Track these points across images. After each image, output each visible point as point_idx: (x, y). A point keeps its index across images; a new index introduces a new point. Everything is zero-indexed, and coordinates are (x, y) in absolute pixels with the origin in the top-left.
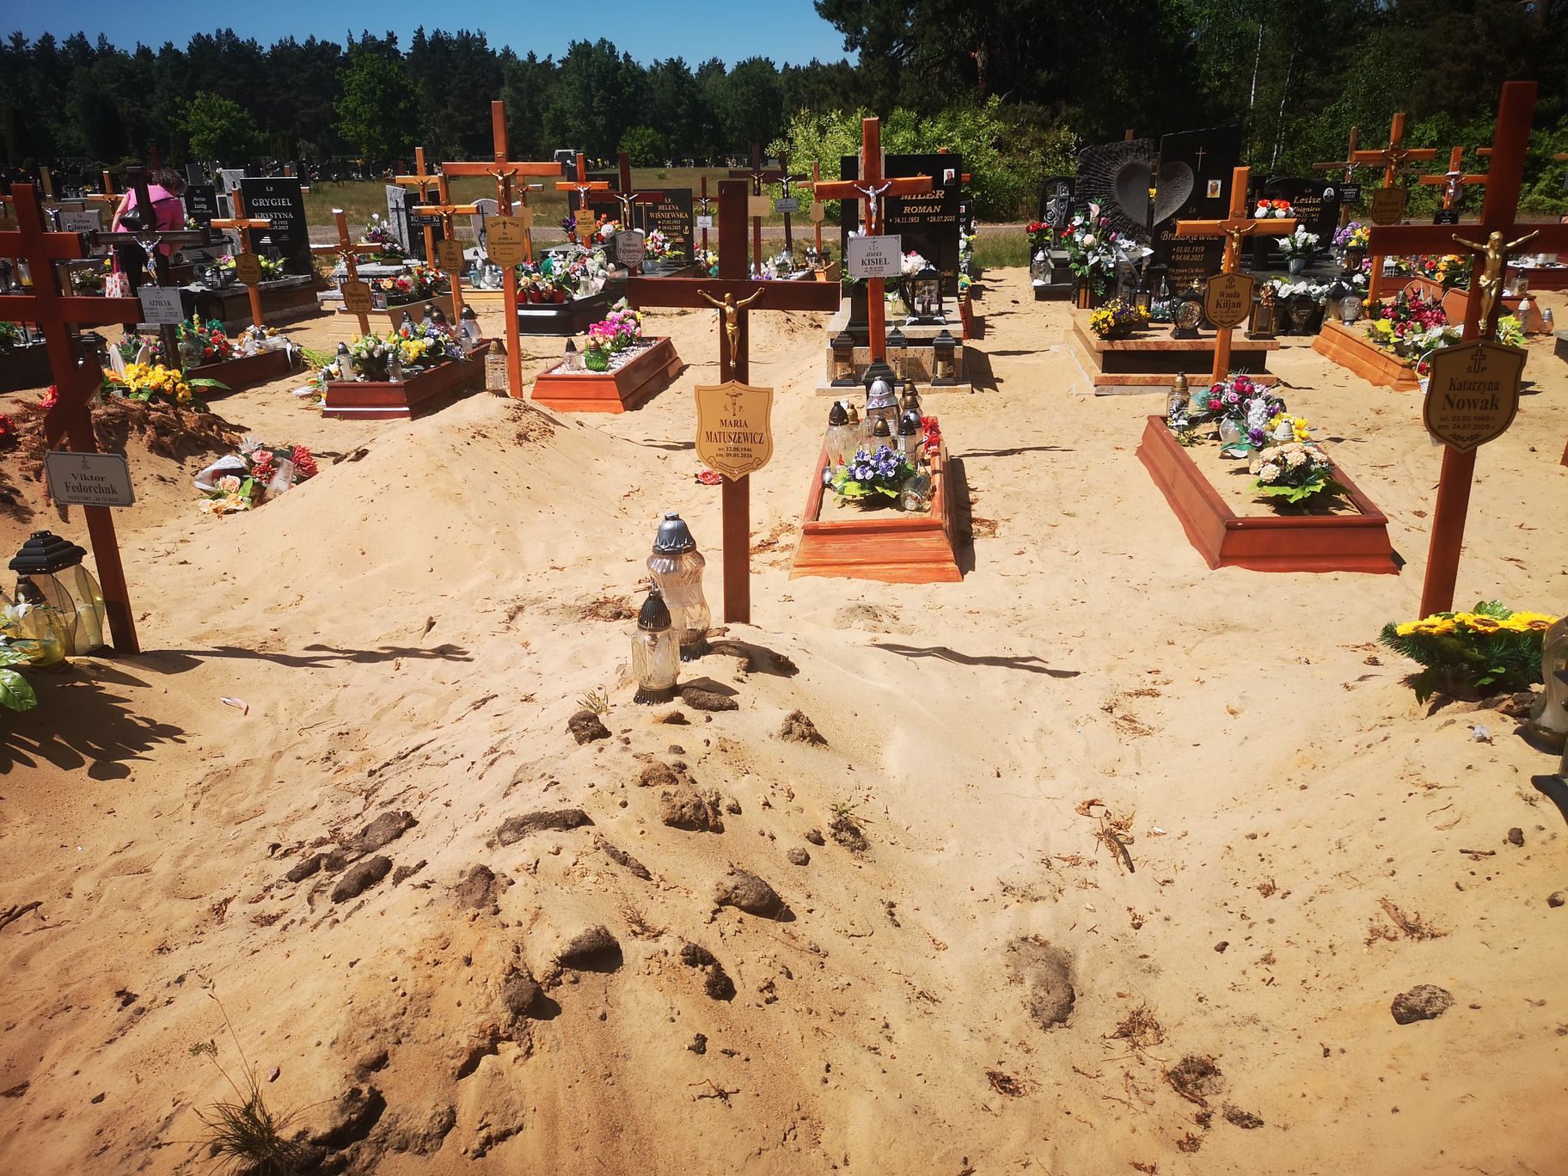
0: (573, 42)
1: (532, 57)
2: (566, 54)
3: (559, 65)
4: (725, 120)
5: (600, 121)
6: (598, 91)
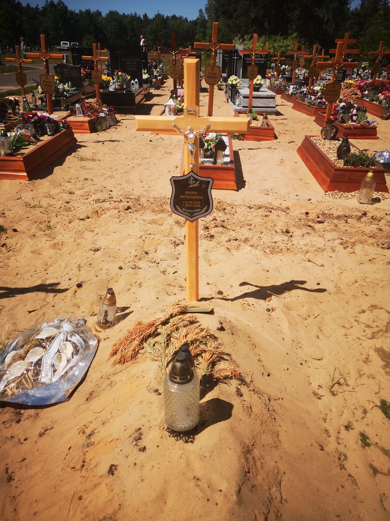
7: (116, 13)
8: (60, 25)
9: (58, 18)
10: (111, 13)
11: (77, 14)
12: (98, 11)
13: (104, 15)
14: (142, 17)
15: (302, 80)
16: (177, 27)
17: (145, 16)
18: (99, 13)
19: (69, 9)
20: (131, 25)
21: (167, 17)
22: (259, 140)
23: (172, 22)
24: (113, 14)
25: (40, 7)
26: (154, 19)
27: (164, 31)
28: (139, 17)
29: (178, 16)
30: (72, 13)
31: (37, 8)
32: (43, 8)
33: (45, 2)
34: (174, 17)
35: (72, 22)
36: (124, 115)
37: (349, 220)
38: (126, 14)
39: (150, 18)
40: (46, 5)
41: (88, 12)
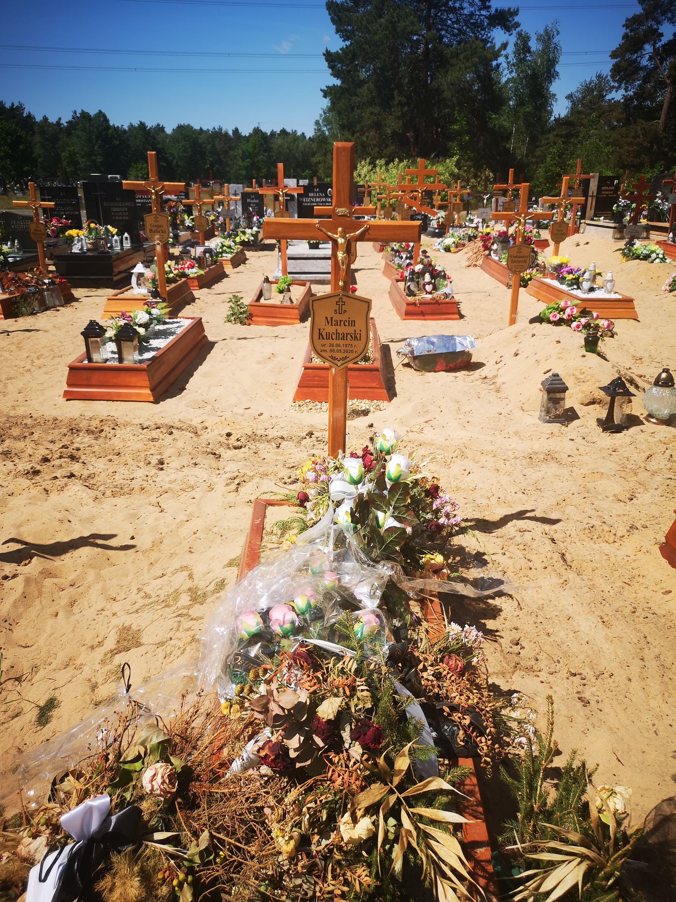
0: (75, 112)
1: (45, 119)
2: (70, 118)
3: (66, 124)
4: (173, 160)
5: (100, 159)
6: (97, 141)
7: (189, 127)
8: (96, 147)
9: (94, 137)
10: (180, 128)
11: (125, 130)
12: (158, 125)
13: (169, 131)
14: (231, 133)
15: (436, 229)
16: (288, 148)
17: (236, 131)
18: (160, 129)
19: (111, 124)
20: (211, 146)
21: (273, 133)
22: (275, 324)
23: (279, 141)
24: (183, 131)
25: (64, 122)
26: (250, 135)
27: (267, 154)
28: (226, 133)
29: (289, 130)
30: (116, 129)
31: (58, 123)
32: (69, 122)
33: (72, 114)
34: (283, 132)
35: (116, 142)
36: (94, 290)
37: (284, 444)
38: (205, 129)
39: (243, 134)
40: (73, 118)
41: (142, 125)
